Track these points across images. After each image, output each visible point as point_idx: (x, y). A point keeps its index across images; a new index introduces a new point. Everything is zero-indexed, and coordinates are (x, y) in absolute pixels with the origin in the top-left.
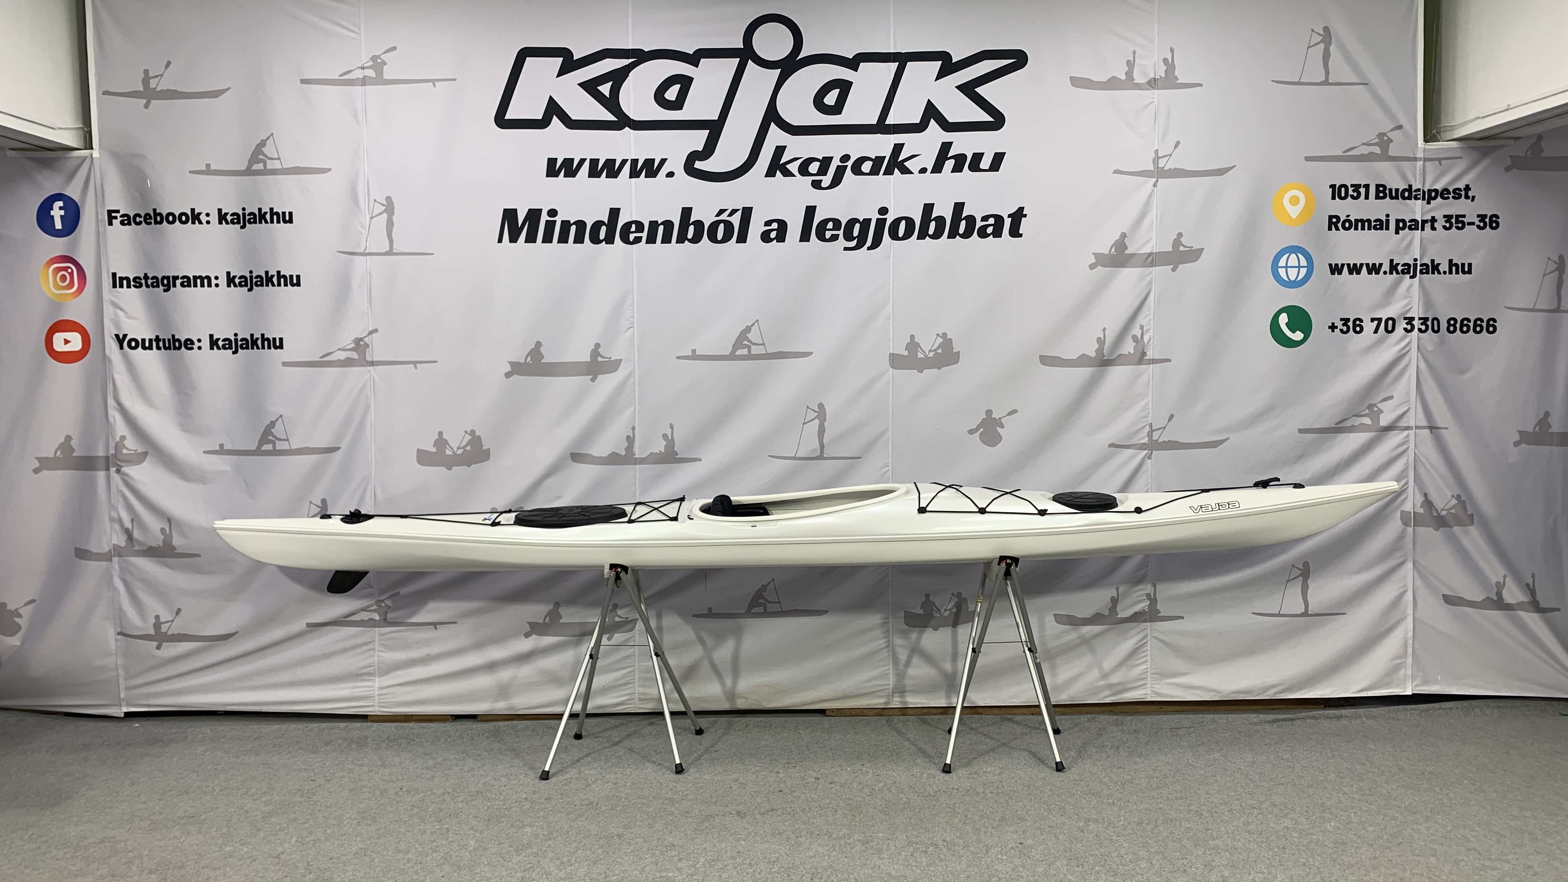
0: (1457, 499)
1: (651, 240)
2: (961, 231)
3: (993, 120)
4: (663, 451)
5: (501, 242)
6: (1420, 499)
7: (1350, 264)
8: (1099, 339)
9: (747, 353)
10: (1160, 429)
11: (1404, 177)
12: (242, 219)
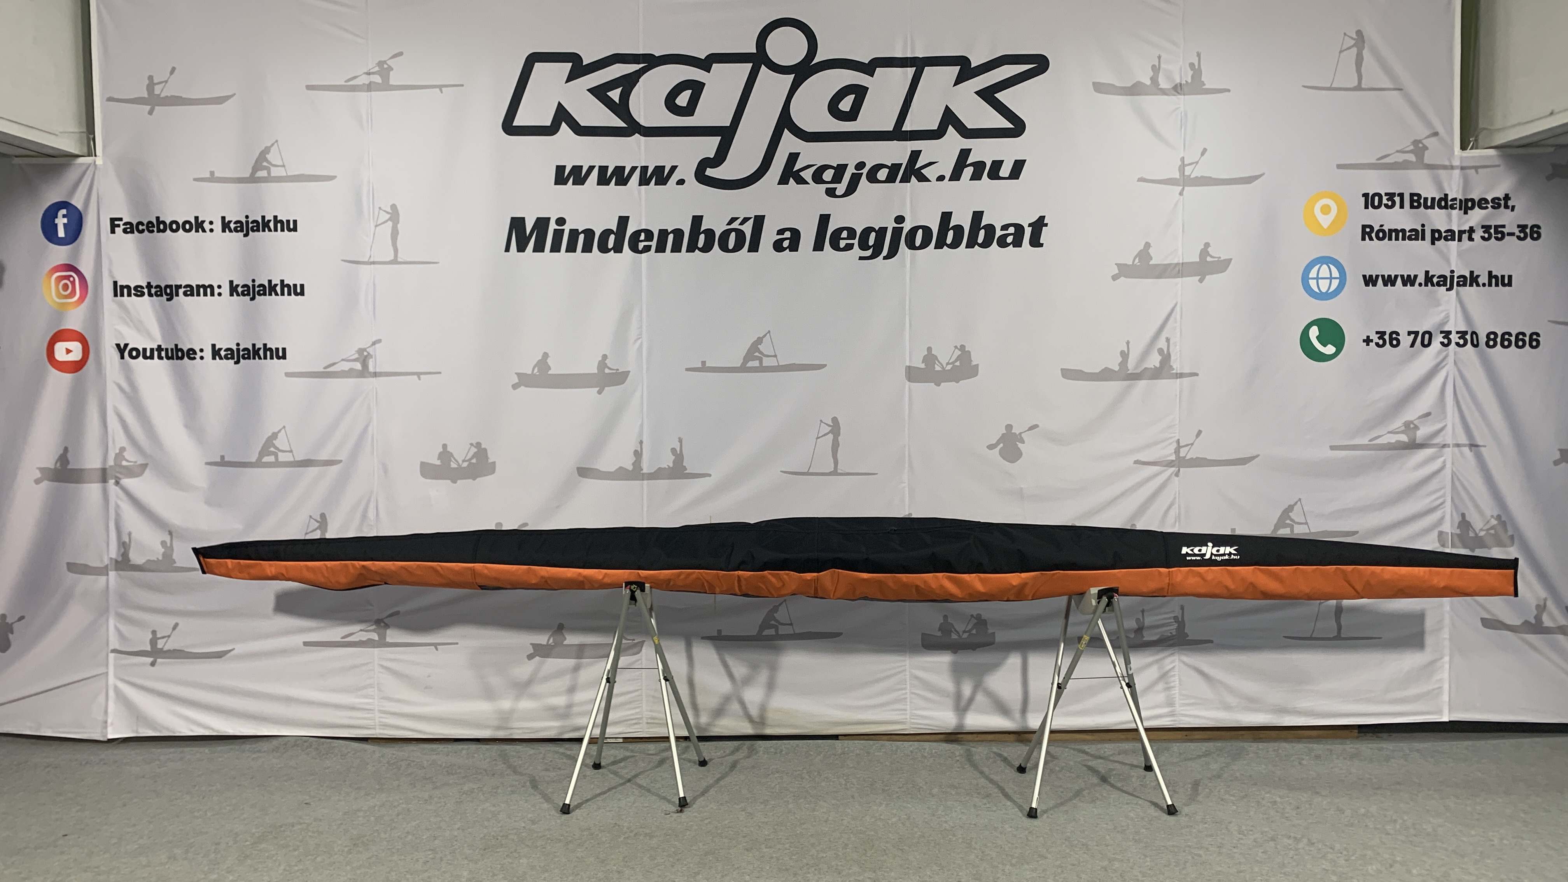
0: (1496, 519)
1: (661, 249)
2: (980, 239)
3: (1013, 127)
4: (671, 465)
5: (509, 251)
6: (1457, 519)
7: (1384, 275)
8: (1122, 353)
9: (758, 365)
10: (1187, 445)
11: (1439, 185)
12: (246, 227)
